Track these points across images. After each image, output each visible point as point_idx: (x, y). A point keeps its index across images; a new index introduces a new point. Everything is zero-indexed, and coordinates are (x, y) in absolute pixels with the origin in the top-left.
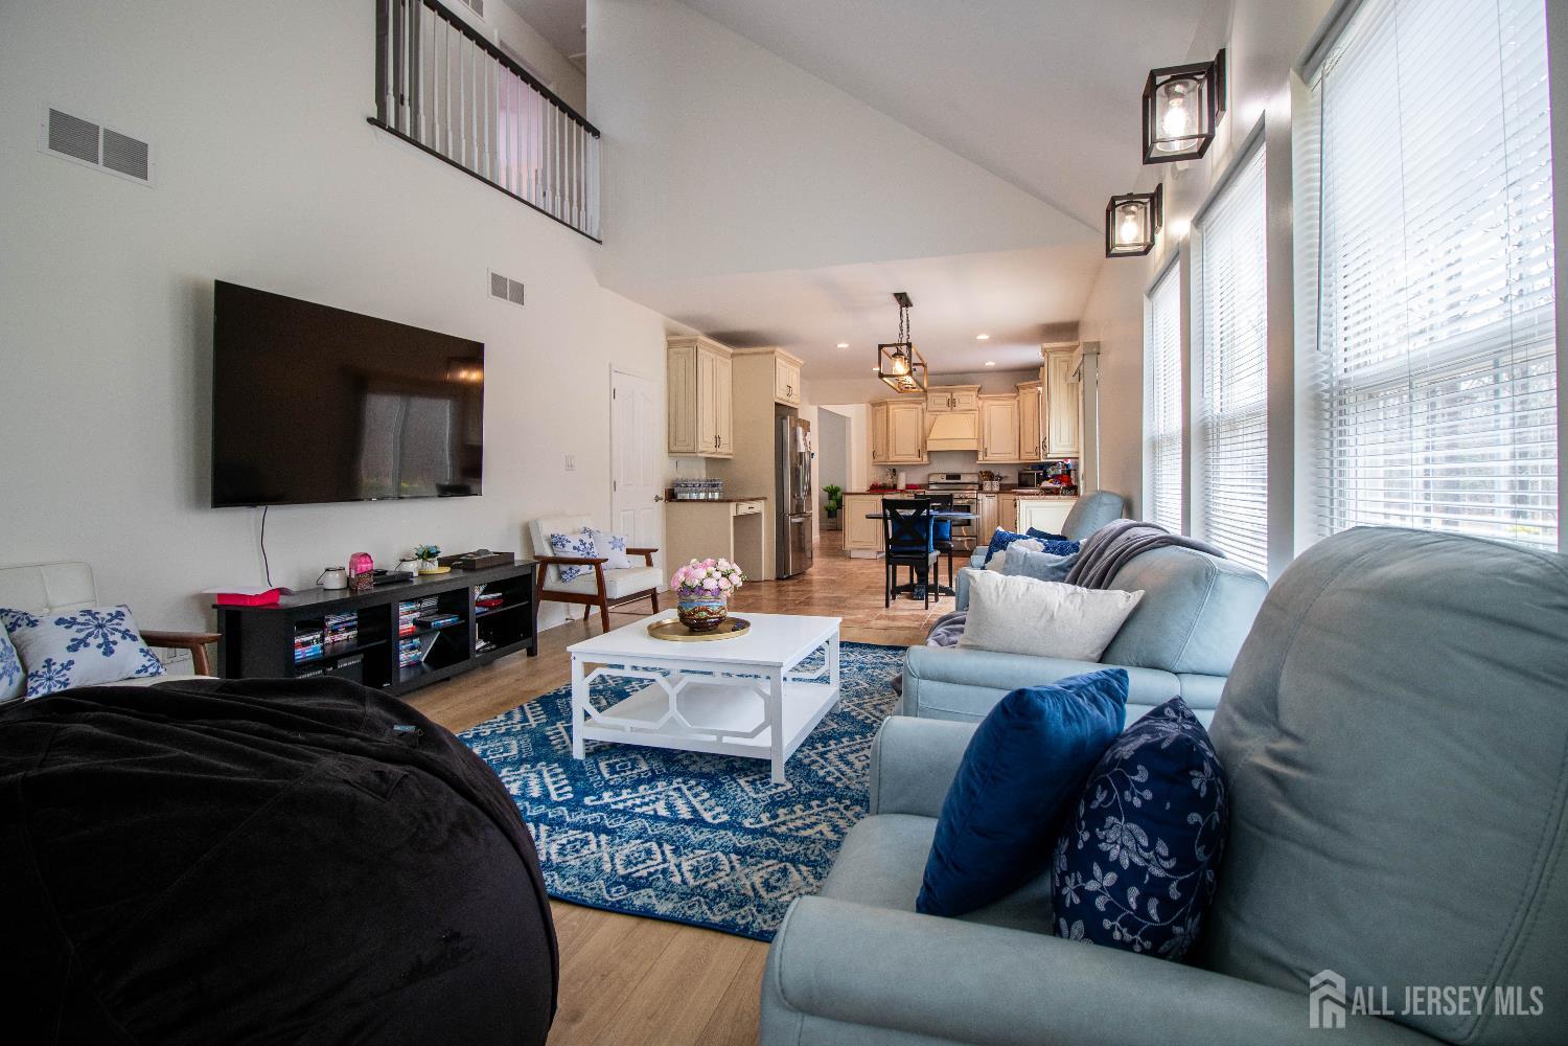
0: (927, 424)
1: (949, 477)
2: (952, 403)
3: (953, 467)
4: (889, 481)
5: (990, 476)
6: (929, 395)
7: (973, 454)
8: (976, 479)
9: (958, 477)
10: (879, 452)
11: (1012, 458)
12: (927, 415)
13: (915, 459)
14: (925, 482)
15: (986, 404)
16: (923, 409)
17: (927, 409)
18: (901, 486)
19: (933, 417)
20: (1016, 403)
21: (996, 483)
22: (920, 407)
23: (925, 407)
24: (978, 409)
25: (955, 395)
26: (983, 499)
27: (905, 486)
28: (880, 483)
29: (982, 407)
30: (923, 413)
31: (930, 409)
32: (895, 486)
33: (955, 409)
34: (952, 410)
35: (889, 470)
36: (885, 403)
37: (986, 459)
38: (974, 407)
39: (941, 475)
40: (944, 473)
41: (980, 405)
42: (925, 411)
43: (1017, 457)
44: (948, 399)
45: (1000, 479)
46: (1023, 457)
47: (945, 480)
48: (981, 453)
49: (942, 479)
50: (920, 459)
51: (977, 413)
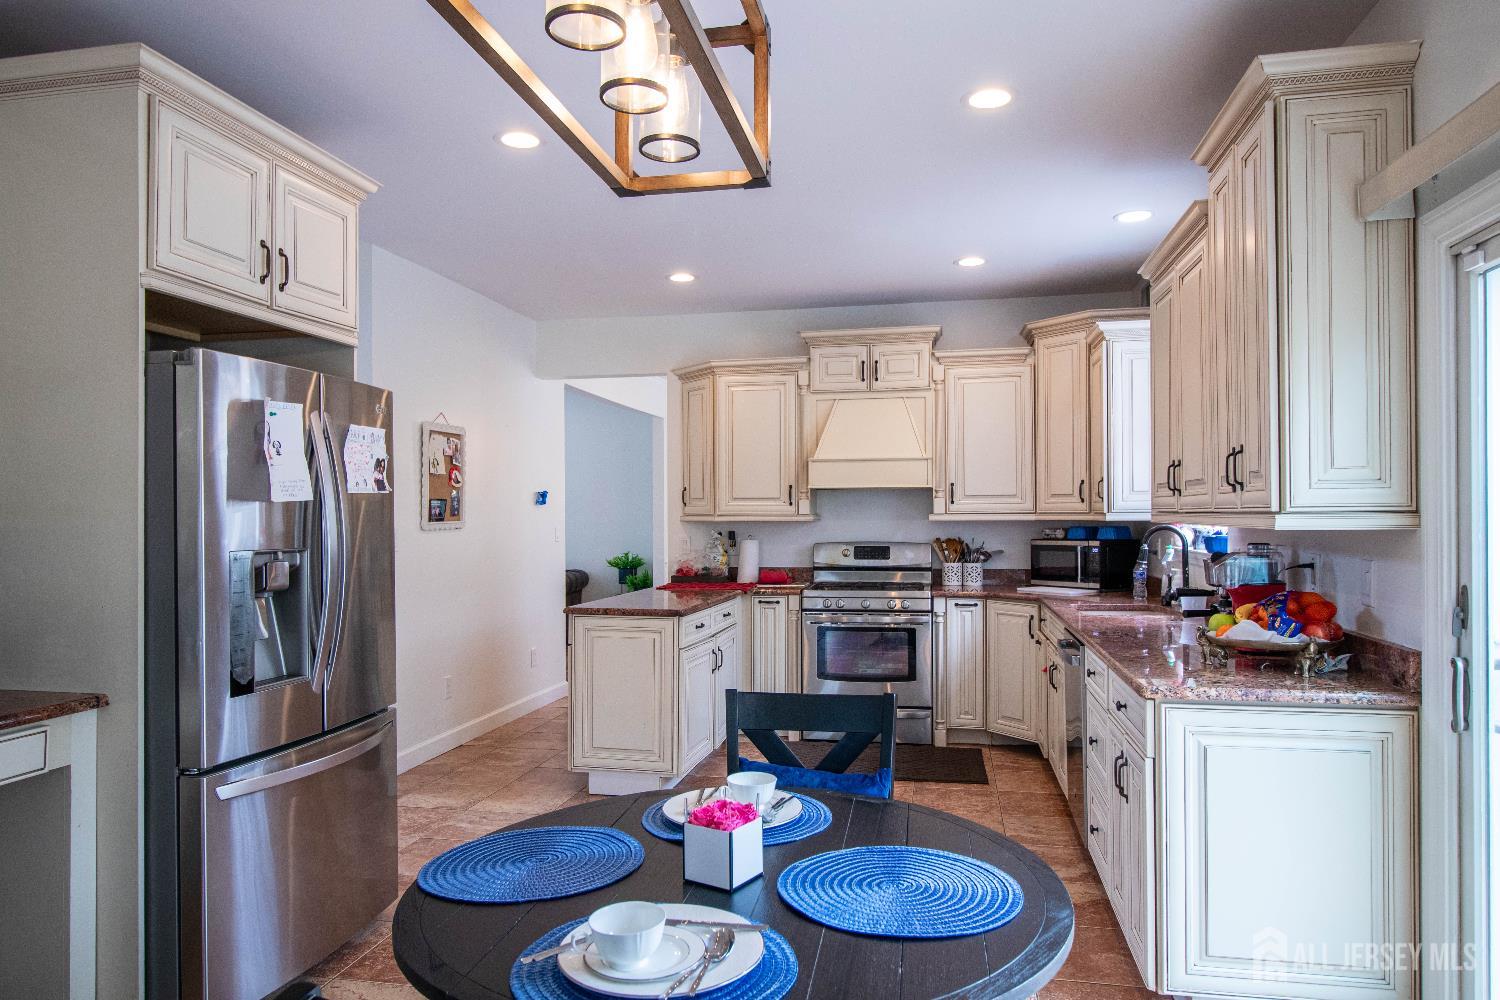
0: (809, 423)
1: (862, 551)
2: (869, 372)
3: (873, 528)
4: (718, 561)
5: (963, 553)
6: (816, 353)
7: (923, 496)
8: (924, 558)
9: (882, 551)
10: (696, 491)
11: (1015, 506)
12: (810, 400)
13: (779, 509)
14: (805, 564)
15: (954, 372)
16: (799, 387)
17: (809, 385)
18: (748, 573)
19: (823, 406)
20: (1026, 371)
21: (975, 569)
22: (791, 379)
23: (803, 381)
24: (933, 386)
25: (878, 351)
26: (945, 613)
27: (756, 573)
28: (698, 566)
29: (944, 381)
30: (800, 397)
31: (816, 385)
32: (733, 573)
33: (876, 385)
34: (870, 389)
35: (720, 534)
36: (710, 371)
37: (953, 508)
38: (924, 382)
39: (844, 547)
40: (847, 543)
41: (939, 375)
42: (804, 392)
43: (1029, 505)
44: (860, 361)
45: (985, 561)
46: (1042, 506)
47: (851, 561)
48: (940, 494)
49: (846, 556)
50: (793, 509)
51: (930, 395)
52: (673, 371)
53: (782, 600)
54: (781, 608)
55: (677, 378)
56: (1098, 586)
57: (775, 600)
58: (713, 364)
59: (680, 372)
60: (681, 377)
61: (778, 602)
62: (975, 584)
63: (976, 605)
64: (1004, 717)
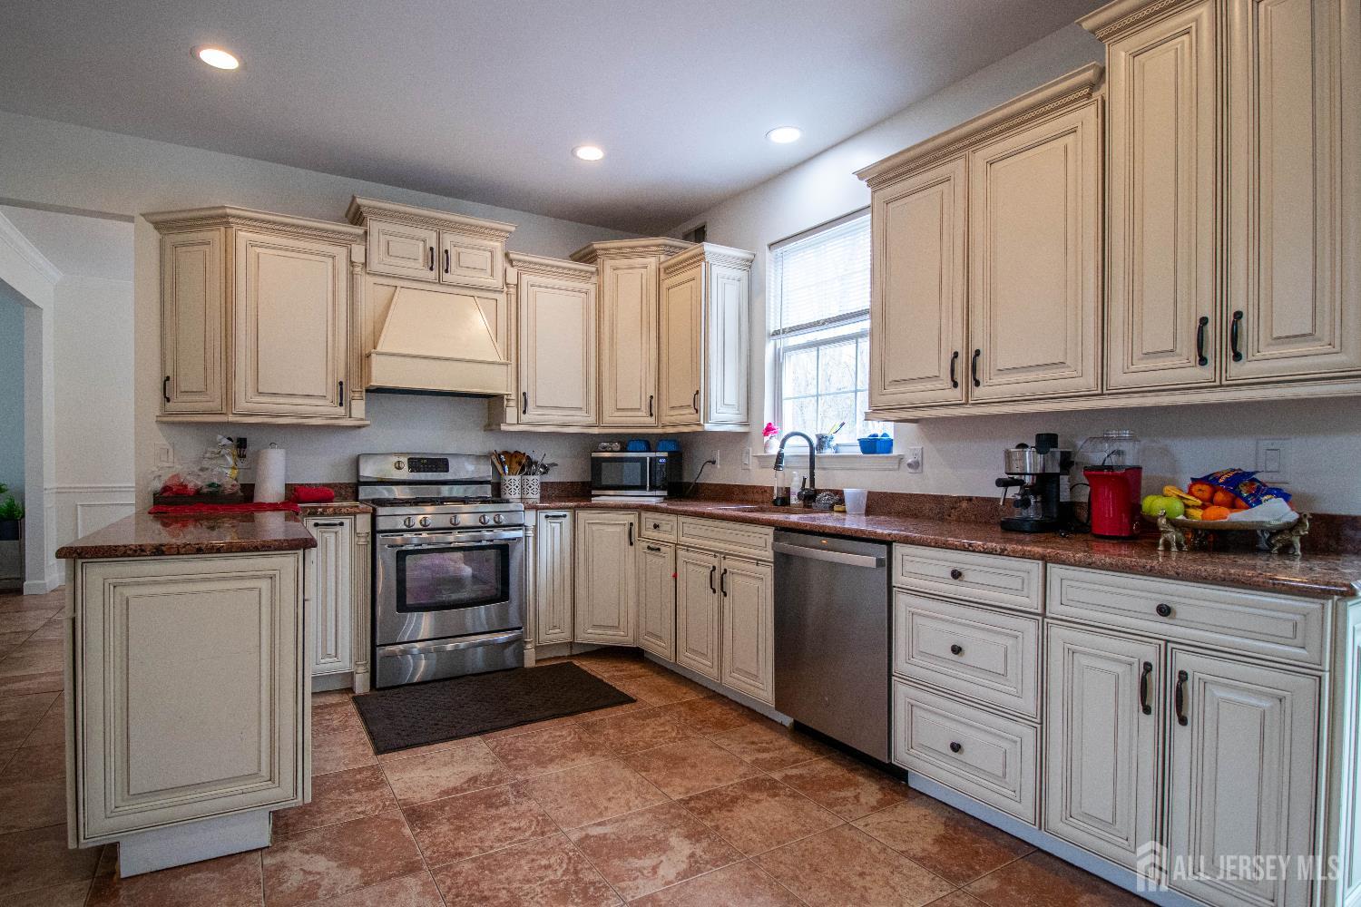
0: (366, 311)
1: (416, 464)
2: (438, 261)
3: (429, 436)
4: (226, 473)
5: (525, 465)
6: (374, 226)
7: (491, 404)
8: (485, 471)
9: (440, 464)
11: (580, 421)
12: (365, 283)
13: (324, 409)
14: (345, 478)
15: (525, 278)
16: (352, 263)
17: (365, 264)
18: (272, 488)
19: (384, 293)
20: (592, 288)
21: (535, 480)
22: (341, 253)
23: (358, 256)
24: (505, 289)
25: (449, 240)
26: (536, 526)
27: (282, 490)
28: (194, 482)
29: (517, 285)
30: (352, 276)
31: (375, 265)
32: (249, 490)
33: (446, 277)
34: (440, 282)
35: (230, 439)
36: (221, 220)
37: (524, 418)
38: (497, 282)
39: (396, 459)
40: (402, 454)
41: (512, 279)
42: (358, 269)
43: (592, 419)
44: (428, 247)
45: (544, 473)
46: (607, 419)
47: (405, 474)
48: (512, 403)
49: (399, 468)
50: (341, 410)
51: (502, 298)
52: (143, 215)
53: (347, 522)
54: (345, 531)
55: (151, 226)
56: (665, 493)
57: (337, 521)
58: (228, 211)
59: (158, 218)
60: (158, 226)
61: (342, 524)
62: (534, 496)
63: (565, 516)
64: (595, 626)
